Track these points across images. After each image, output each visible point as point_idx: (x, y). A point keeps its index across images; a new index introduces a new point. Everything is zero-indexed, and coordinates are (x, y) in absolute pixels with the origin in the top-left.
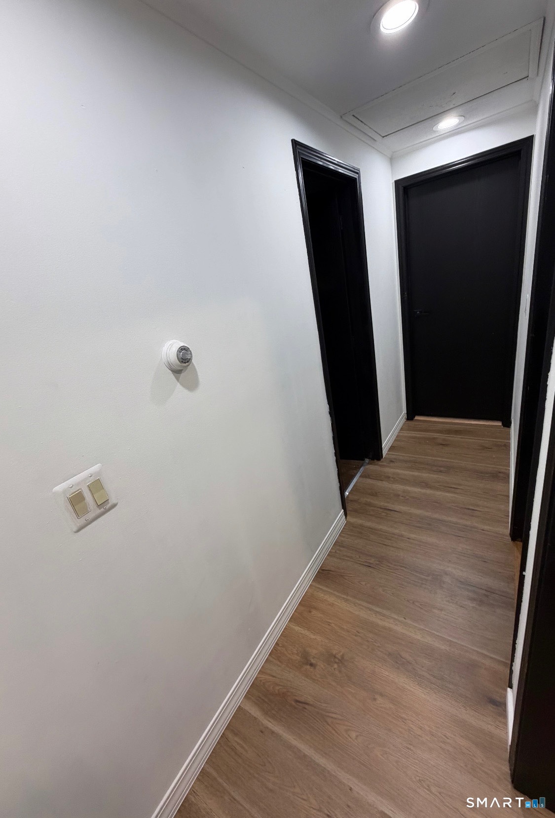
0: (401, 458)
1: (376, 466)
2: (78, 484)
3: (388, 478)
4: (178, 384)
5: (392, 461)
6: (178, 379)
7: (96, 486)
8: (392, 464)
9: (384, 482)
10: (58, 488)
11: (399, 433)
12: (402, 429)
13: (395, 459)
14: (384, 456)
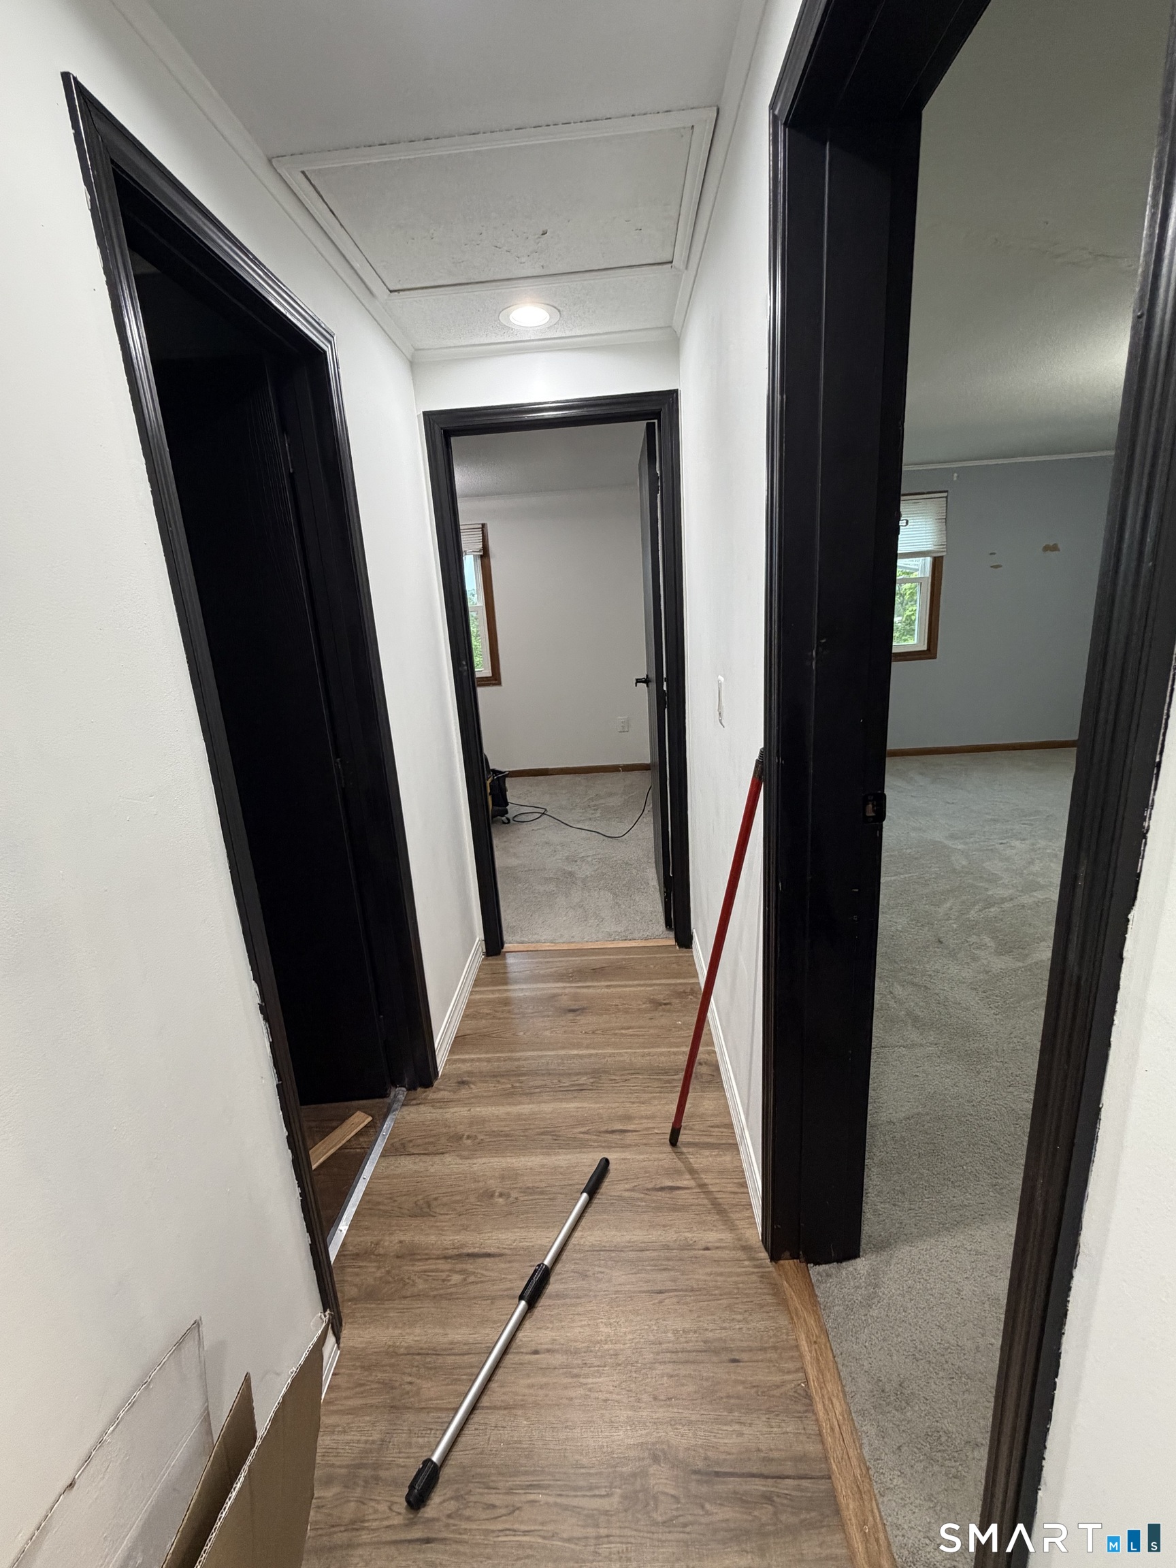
0: (485, 1067)
1: (422, 1108)
3: (454, 1141)
5: (463, 1083)
8: (464, 1092)
9: (448, 1159)
11: (472, 993)
12: (477, 983)
13: (470, 1073)
14: (440, 1070)
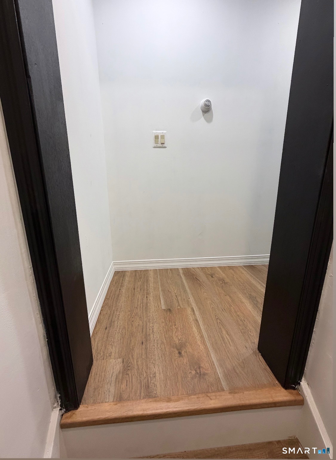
2: (159, 133)
4: (203, 117)
6: (203, 115)
7: (163, 137)
10: (154, 131)
